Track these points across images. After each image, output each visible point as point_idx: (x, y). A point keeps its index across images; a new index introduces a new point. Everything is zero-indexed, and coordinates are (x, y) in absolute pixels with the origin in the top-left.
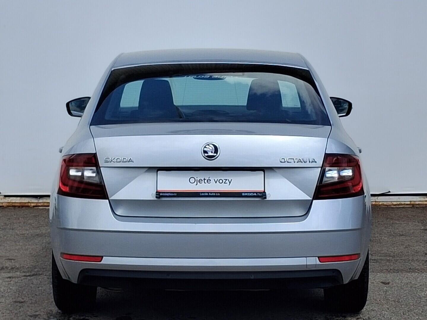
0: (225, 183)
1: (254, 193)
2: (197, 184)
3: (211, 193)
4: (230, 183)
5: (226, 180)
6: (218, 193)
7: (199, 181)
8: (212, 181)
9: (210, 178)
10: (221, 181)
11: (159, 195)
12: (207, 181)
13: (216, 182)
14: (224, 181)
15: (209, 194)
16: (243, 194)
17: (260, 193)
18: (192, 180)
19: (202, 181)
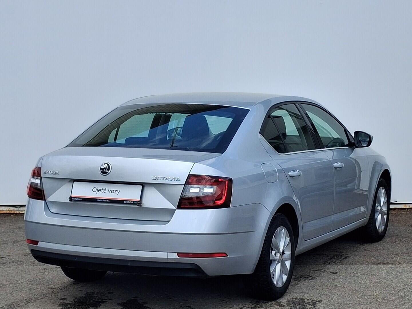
0: (115, 193)
1: (132, 201)
2: (97, 193)
3: (104, 200)
4: (118, 193)
5: (116, 191)
6: (108, 200)
7: (99, 191)
8: (107, 191)
9: (106, 189)
10: (113, 191)
11: (71, 199)
12: (104, 191)
13: (109, 192)
14: (115, 191)
15: (103, 201)
16: (125, 202)
17: (136, 201)
18: (94, 190)
19: (101, 190)
